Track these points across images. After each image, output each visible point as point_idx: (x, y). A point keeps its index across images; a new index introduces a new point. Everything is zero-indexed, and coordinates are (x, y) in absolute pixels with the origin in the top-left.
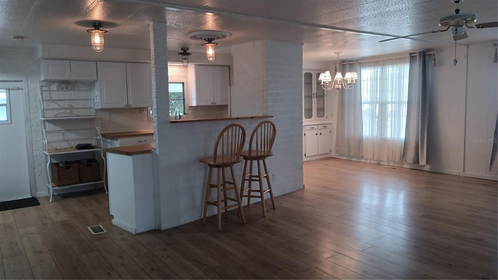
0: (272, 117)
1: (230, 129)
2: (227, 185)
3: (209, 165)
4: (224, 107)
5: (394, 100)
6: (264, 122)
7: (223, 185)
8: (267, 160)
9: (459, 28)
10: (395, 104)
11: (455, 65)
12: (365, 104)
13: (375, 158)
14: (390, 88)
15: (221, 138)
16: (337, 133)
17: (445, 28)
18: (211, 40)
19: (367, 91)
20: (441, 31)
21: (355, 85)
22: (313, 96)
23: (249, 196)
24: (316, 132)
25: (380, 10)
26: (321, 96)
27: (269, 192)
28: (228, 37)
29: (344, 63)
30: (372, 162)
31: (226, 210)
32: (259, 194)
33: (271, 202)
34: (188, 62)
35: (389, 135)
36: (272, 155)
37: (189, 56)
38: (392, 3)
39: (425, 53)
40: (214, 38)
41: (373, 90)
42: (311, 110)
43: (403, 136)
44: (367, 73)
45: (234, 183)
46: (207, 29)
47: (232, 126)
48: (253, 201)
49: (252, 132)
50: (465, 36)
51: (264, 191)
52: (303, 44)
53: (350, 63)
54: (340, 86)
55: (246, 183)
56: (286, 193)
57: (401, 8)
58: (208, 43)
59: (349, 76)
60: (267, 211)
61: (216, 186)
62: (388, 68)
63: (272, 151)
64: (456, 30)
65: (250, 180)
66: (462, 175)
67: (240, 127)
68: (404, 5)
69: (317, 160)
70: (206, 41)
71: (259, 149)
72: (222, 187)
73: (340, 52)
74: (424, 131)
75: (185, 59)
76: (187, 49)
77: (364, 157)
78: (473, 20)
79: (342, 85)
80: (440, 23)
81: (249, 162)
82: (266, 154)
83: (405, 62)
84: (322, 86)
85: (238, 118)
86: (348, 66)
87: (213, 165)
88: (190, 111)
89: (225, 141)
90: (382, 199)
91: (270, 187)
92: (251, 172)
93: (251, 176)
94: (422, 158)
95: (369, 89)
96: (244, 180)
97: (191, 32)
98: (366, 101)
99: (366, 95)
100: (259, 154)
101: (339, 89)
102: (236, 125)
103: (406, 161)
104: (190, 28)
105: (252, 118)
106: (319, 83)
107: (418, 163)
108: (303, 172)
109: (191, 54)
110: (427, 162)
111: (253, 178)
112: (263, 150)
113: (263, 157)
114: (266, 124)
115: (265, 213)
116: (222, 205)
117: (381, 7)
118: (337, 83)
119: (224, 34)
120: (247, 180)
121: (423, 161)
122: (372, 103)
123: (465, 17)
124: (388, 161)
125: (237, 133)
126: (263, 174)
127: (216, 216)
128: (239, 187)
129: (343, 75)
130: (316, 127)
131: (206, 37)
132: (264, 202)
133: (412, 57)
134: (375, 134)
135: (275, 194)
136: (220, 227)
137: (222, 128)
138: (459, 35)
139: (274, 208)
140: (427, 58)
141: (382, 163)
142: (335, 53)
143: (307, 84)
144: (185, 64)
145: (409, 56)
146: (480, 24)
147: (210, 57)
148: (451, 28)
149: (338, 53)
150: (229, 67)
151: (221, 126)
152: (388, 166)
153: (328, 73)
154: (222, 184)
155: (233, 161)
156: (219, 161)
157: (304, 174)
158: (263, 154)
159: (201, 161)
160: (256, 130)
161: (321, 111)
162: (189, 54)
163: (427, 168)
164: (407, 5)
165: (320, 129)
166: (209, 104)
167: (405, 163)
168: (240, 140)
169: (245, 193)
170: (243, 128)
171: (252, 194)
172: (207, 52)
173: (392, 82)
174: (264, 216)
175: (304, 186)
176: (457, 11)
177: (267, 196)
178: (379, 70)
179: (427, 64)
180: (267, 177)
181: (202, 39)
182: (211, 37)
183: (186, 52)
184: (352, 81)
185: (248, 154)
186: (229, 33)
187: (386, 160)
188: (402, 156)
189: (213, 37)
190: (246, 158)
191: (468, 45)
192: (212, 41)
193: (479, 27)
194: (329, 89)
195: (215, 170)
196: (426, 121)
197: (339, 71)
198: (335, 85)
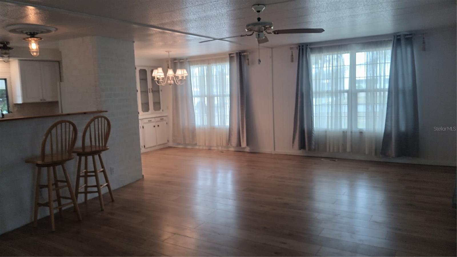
0: (107, 111)
1: (59, 126)
2: (60, 184)
3: (38, 165)
4: (54, 104)
5: (219, 94)
6: (98, 117)
7: (56, 184)
8: (103, 154)
9: (261, 34)
10: (220, 97)
11: (259, 64)
12: (196, 97)
13: (207, 144)
14: (215, 84)
15: (49, 136)
16: (173, 124)
17: (250, 33)
18: (33, 34)
19: (197, 86)
20: (248, 35)
21: (186, 81)
22: (149, 91)
23: (86, 193)
24: (154, 124)
25: (198, 14)
26: (156, 90)
27: (107, 185)
28: (53, 32)
29: (175, 61)
30: (204, 148)
31: (60, 209)
32: (95, 189)
33: (109, 195)
34: (9, 57)
35: (217, 123)
36: (107, 149)
37: (10, 51)
38: (208, 9)
39: (241, 54)
40: (37, 32)
41: (202, 86)
42: (147, 104)
43: (228, 124)
44: (196, 70)
45: (67, 181)
46: (28, 22)
47: (61, 122)
48: (90, 196)
49: (84, 127)
50: (266, 40)
51: (101, 186)
52: (134, 42)
53: (181, 61)
54: (172, 82)
55: (82, 180)
56: (125, 185)
57: (216, 14)
58: (30, 38)
59: (180, 72)
60: (105, 205)
61: (47, 186)
62: (212, 66)
63: (107, 145)
64: (259, 35)
65: (86, 176)
66: (273, 153)
67: (70, 123)
68: (218, 12)
69: (156, 150)
70: (28, 35)
71: (93, 144)
72: (54, 187)
73: (171, 51)
74: (244, 119)
75: (6, 54)
76: (8, 43)
77: (198, 144)
78: (270, 27)
79: (174, 81)
80: (247, 29)
81: (83, 158)
82: (101, 149)
83: (226, 61)
84: (156, 82)
85: (68, 115)
86: (178, 64)
87: (41, 165)
88: (16, 109)
89: (54, 139)
90: (214, 180)
91: (107, 181)
92: (86, 168)
93: (86, 172)
94: (243, 141)
95: (198, 84)
96: (79, 177)
97: (8, 25)
98: (196, 94)
99: (196, 90)
100: (94, 149)
101: (172, 84)
102: (65, 122)
103: (231, 145)
104: (8, 21)
105: (85, 113)
106: (153, 78)
107: (240, 145)
108: (141, 163)
109: (13, 48)
110: (248, 145)
111: (89, 174)
112: (97, 144)
113: (98, 152)
114: (100, 119)
115: (103, 207)
116: (55, 205)
117: (199, 12)
118: (169, 79)
119: (49, 29)
120: (82, 176)
121: (244, 144)
122: (202, 96)
123: (264, 24)
124: (217, 146)
125: (68, 130)
126: (99, 169)
127: (48, 218)
128: (73, 184)
129: (175, 72)
130: (153, 120)
131: (27, 31)
132: (102, 197)
133: (231, 57)
134: (205, 123)
135: (113, 187)
136: (53, 227)
137: (51, 125)
138: (261, 39)
139: (113, 201)
140: (242, 57)
141: (213, 148)
142: (166, 51)
143: (142, 79)
144: (6, 59)
145: (228, 56)
146: (276, 31)
147: (33, 52)
148: (255, 33)
149: (168, 52)
150: (59, 63)
151: (50, 123)
152: (217, 150)
153: (160, 70)
154: (54, 182)
155: (64, 158)
156: (48, 160)
157: (142, 164)
158: (98, 149)
159: (27, 161)
160: (89, 125)
161: (157, 105)
162: (10, 48)
163: (248, 149)
164: (220, 12)
165: (157, 122)
166: (38, 100)
167: (231, 146)
168: (71, 136)
169: (82, 189)
170: (74, 124)
171: (89, 189)
172: (30, 46)
173: (216, 78)
174: (102, 210)
175: (143, 176)
176: (259, 19)
177: (104, 190)
178: (205, 68)
179: (242, 63)
180: (104, 171)
181: (23, 33)
182: (33, 31)
183: (6, 46)
184: (183, 77)
185: (81, 151)
186: (54, 28)
187: (215, 145)
188: (228, 141)
189: (35, 32)
190: (80, 155)
191: (272, 48)
192: (35, 35)
193: (275, 33)
194: (163, 84)
195: (45, 170)
196: (245, 110)
197: (171, 68)
198: (167, 80)
